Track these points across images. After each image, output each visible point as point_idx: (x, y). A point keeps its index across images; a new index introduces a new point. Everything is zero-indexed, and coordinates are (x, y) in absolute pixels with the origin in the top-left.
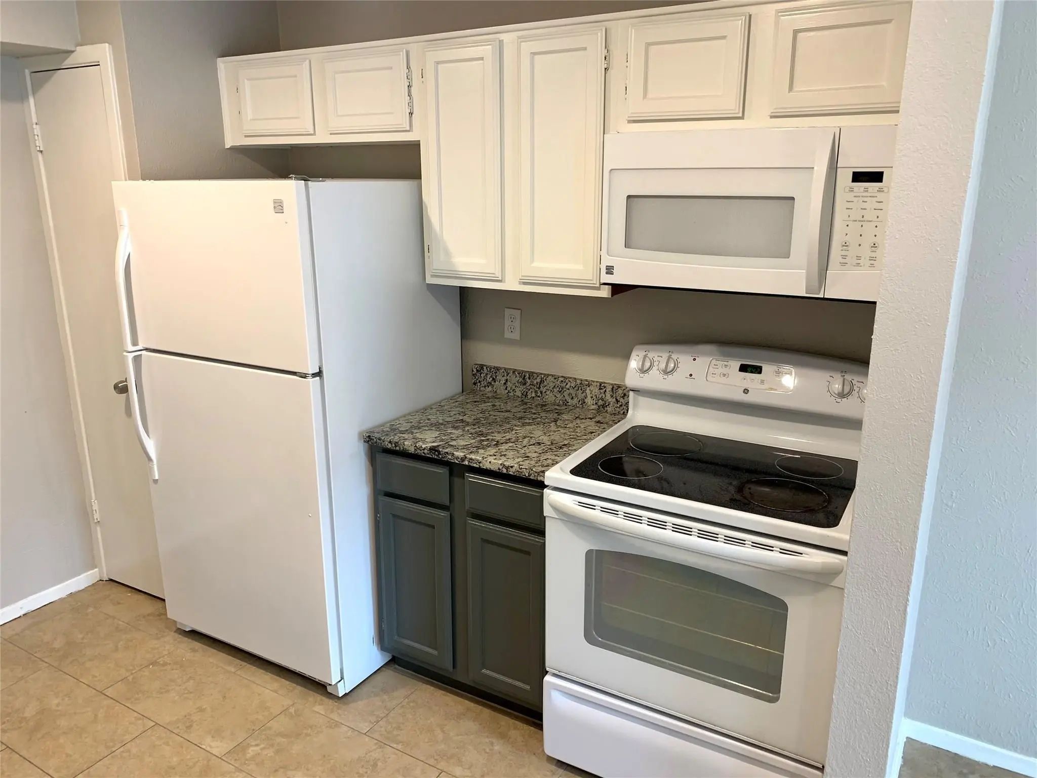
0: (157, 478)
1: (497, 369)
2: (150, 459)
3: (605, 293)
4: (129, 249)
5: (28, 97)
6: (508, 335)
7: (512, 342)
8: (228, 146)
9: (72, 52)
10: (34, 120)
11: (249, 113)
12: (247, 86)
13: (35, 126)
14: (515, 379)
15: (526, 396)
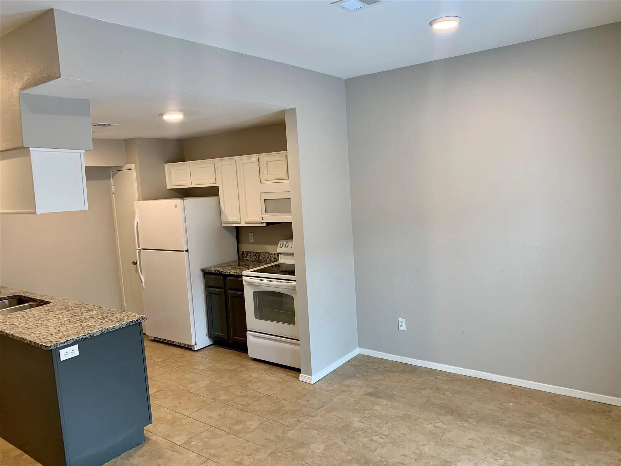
0: (144, 288)
1: (248, 252)
2: (142, 282)
3: (265, 225)
4: (138, 220)
5: (111, 178)
6: (250, 241)
7: (251, 243)
8: (168, 189)
9: (124, 166)
10: (112, 185)
11: (173, 179)
12: (173, 171)
13: (112, 186)
14: (252, 254)
15: (256, 260)
